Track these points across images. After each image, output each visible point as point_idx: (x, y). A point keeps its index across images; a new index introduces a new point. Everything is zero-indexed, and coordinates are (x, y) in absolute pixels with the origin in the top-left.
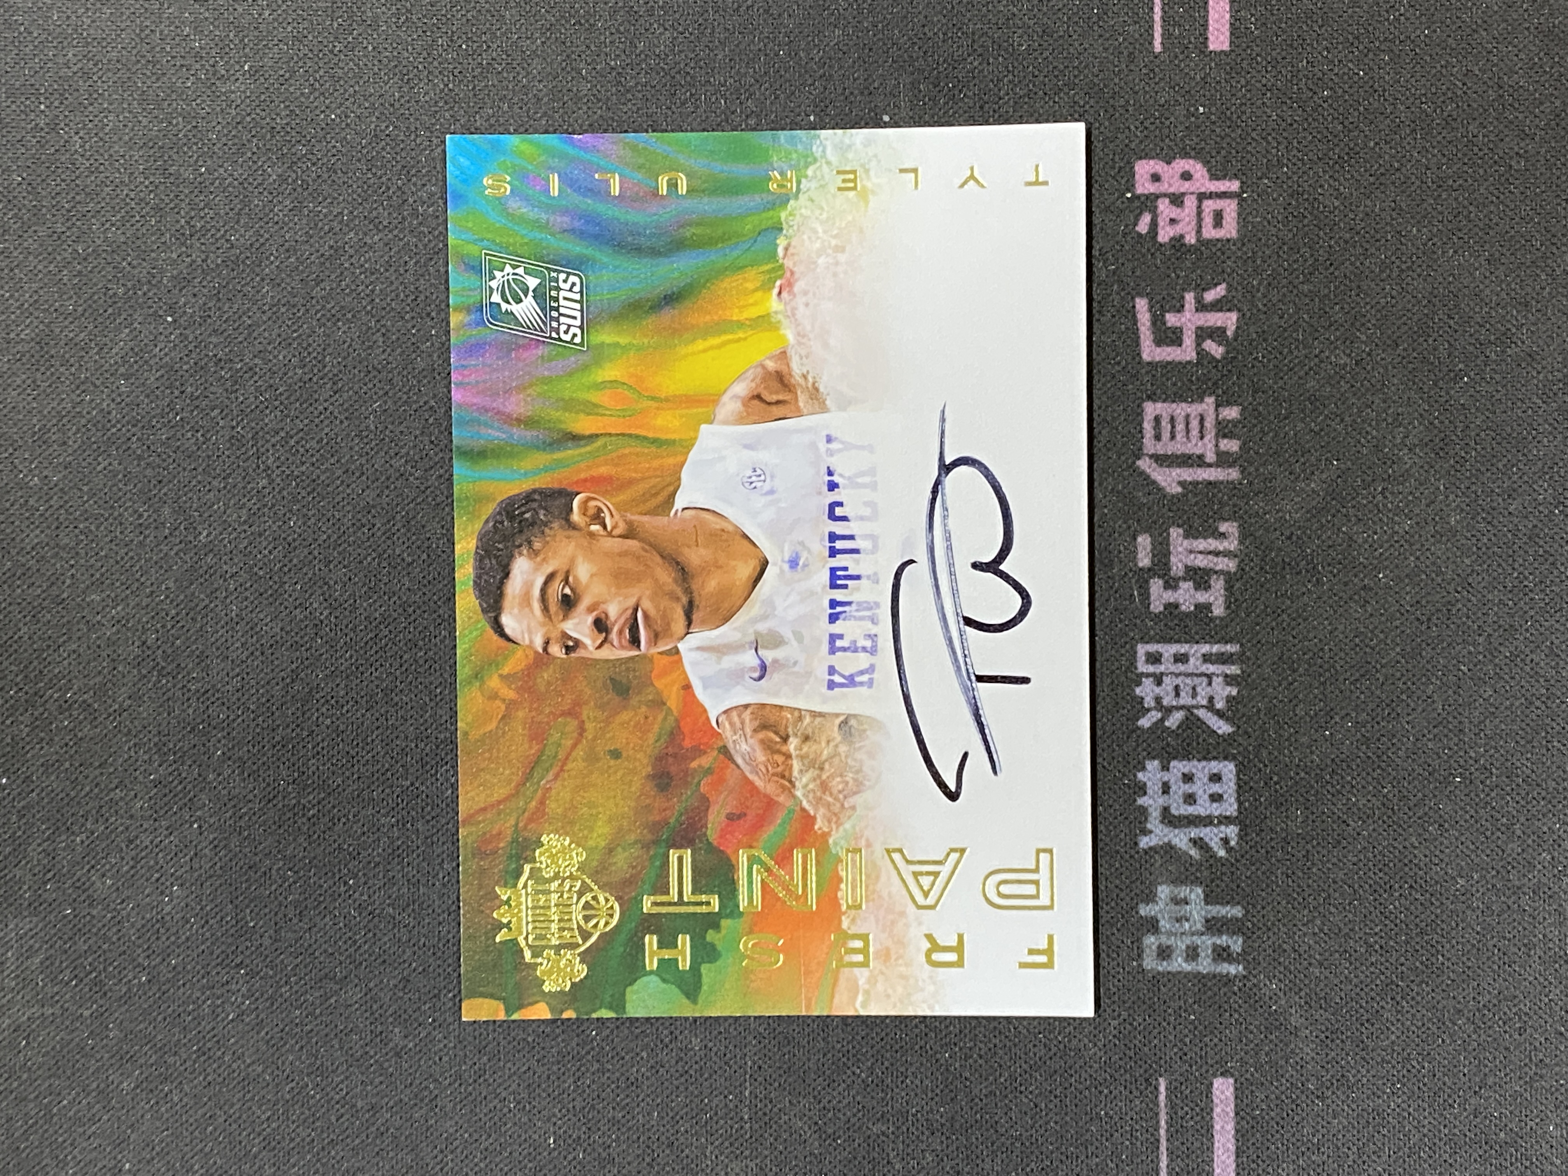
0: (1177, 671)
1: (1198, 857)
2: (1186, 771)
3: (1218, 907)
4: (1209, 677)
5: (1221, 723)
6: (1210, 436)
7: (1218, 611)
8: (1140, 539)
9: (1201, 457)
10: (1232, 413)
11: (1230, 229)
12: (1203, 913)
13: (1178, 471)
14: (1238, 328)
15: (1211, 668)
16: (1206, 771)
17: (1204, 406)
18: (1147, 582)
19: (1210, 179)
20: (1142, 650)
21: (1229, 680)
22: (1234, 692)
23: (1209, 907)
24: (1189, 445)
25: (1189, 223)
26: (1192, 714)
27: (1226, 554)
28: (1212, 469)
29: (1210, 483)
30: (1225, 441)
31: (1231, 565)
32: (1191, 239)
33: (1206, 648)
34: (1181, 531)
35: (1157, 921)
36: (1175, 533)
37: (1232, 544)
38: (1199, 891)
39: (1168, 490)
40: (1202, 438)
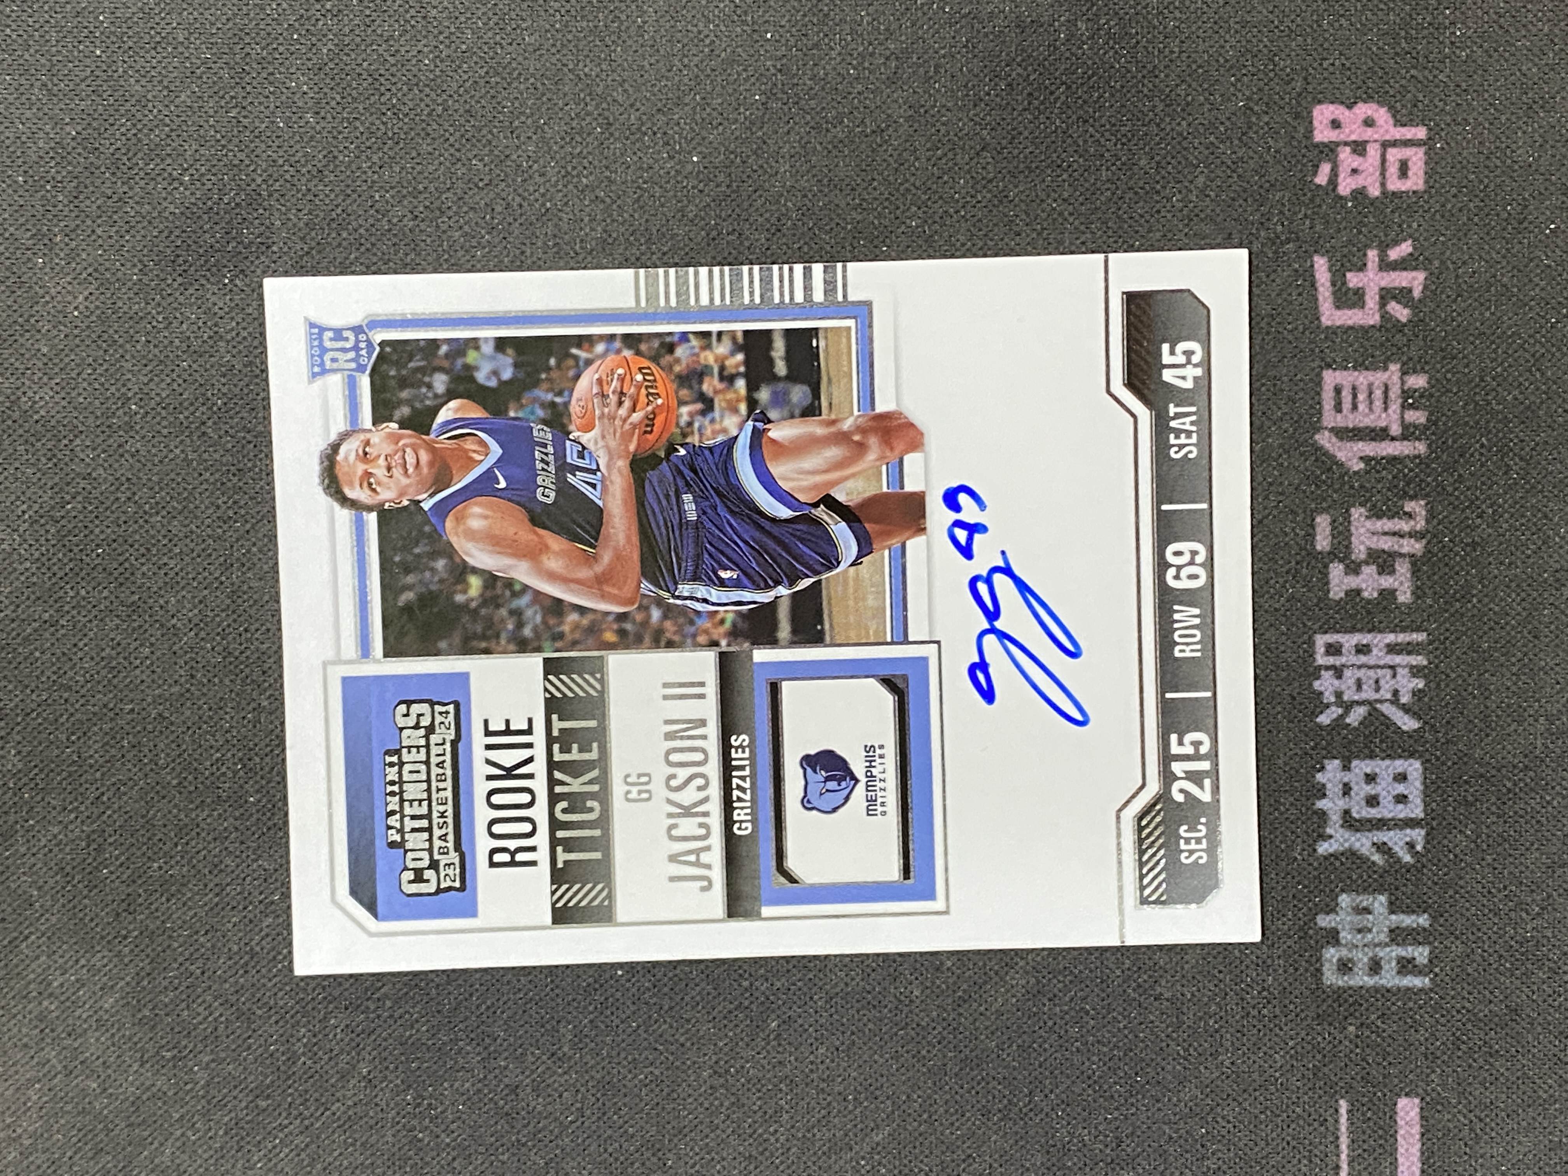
0: (1358, 663)
1: (1381, 863)
2: (1368, 771)
3: (1403, 916)
4: (1392, 667)
5: (1406, 718)
6: (1395, 406)
7: (1404, 597)
8: (1318, 520)
9: (1385, 430)
10: (1418, 381)
11: (1416, 181)
12: (1387, 922)
13: (1361, 444)
14: (1425, 287)
15: (1396, 659)
16: (1390, 770)
17: (1388, 374)
18: (1326, 566)
19: (1395, 126)
20: (1321, 641)
21: (1416, 671)
22: (1420, 684)
23: (1393, 917)
24: (1372, 417)
25: (1372, 174)
26: (1376, 709)
27: (1412, 535)
28: (1397, 443)
29: (1395, 458)
30: (1411, 413)
31: (1416, 547)
32: (1375, 192)
33: (1390, 638)
34: (1362, 510)
35: (1338, 933)
36: (1357, 513)
37: (1418, 524)
38: (1383, 899)
39: (1350, 463)
40: (1386, 409)
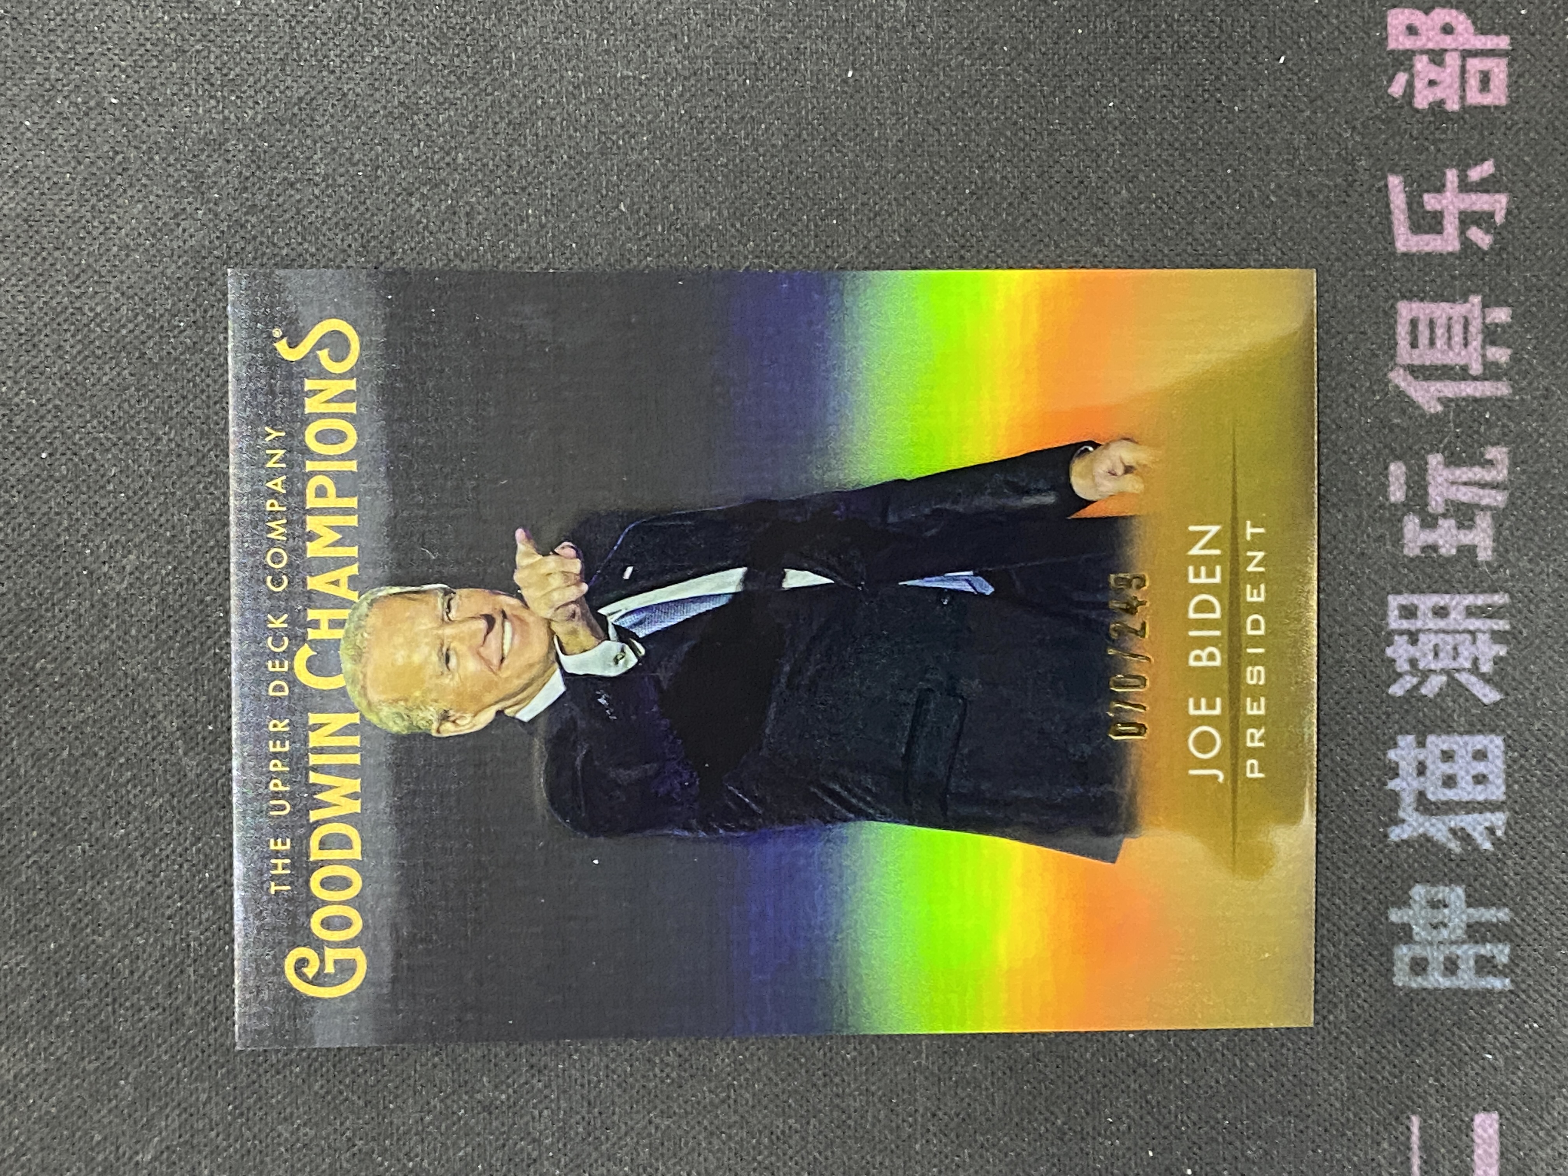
0: (1435, 628)
1: (1458, 850)
2: (1445, 747)
3: (1482, 910)
4: (1472, 633)
5: (1487, 689)
6: (1476, 343)
7: (1485, 554)
8: (1392, 467)
9: (1465, 369)
10: (1501, 315)
11: (1497, 96)
12: (1464, 917)
13: (1439, 385)
14: (1509, 212)
15: (1474, 624)
16: (1469, 747)
17: (1468, 305)
18: (1400, 520)
19: (1476, 34)
20: (1394, 602)
21: (1497, 637)
22: (1502, 651)
23: (1471, 910)
24: (1451, 354)
25: (1450, 86)
26: (1453, 678)
27: (1495, 486)
28: (1478, 383)
29: (1476, 400)
30: (1494, 349)
31: (1499, 499)
32: (1453, 105)
33: (1469, 600)
34: (1439, 457)
35: (1411, 929)
36: (1435, 460)
37: (1501, 474)
38: (1460, 891)
39: (1426, 407)
40: (1466, 345)
